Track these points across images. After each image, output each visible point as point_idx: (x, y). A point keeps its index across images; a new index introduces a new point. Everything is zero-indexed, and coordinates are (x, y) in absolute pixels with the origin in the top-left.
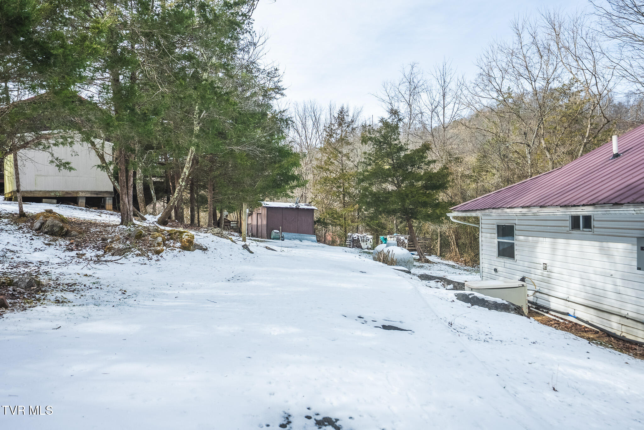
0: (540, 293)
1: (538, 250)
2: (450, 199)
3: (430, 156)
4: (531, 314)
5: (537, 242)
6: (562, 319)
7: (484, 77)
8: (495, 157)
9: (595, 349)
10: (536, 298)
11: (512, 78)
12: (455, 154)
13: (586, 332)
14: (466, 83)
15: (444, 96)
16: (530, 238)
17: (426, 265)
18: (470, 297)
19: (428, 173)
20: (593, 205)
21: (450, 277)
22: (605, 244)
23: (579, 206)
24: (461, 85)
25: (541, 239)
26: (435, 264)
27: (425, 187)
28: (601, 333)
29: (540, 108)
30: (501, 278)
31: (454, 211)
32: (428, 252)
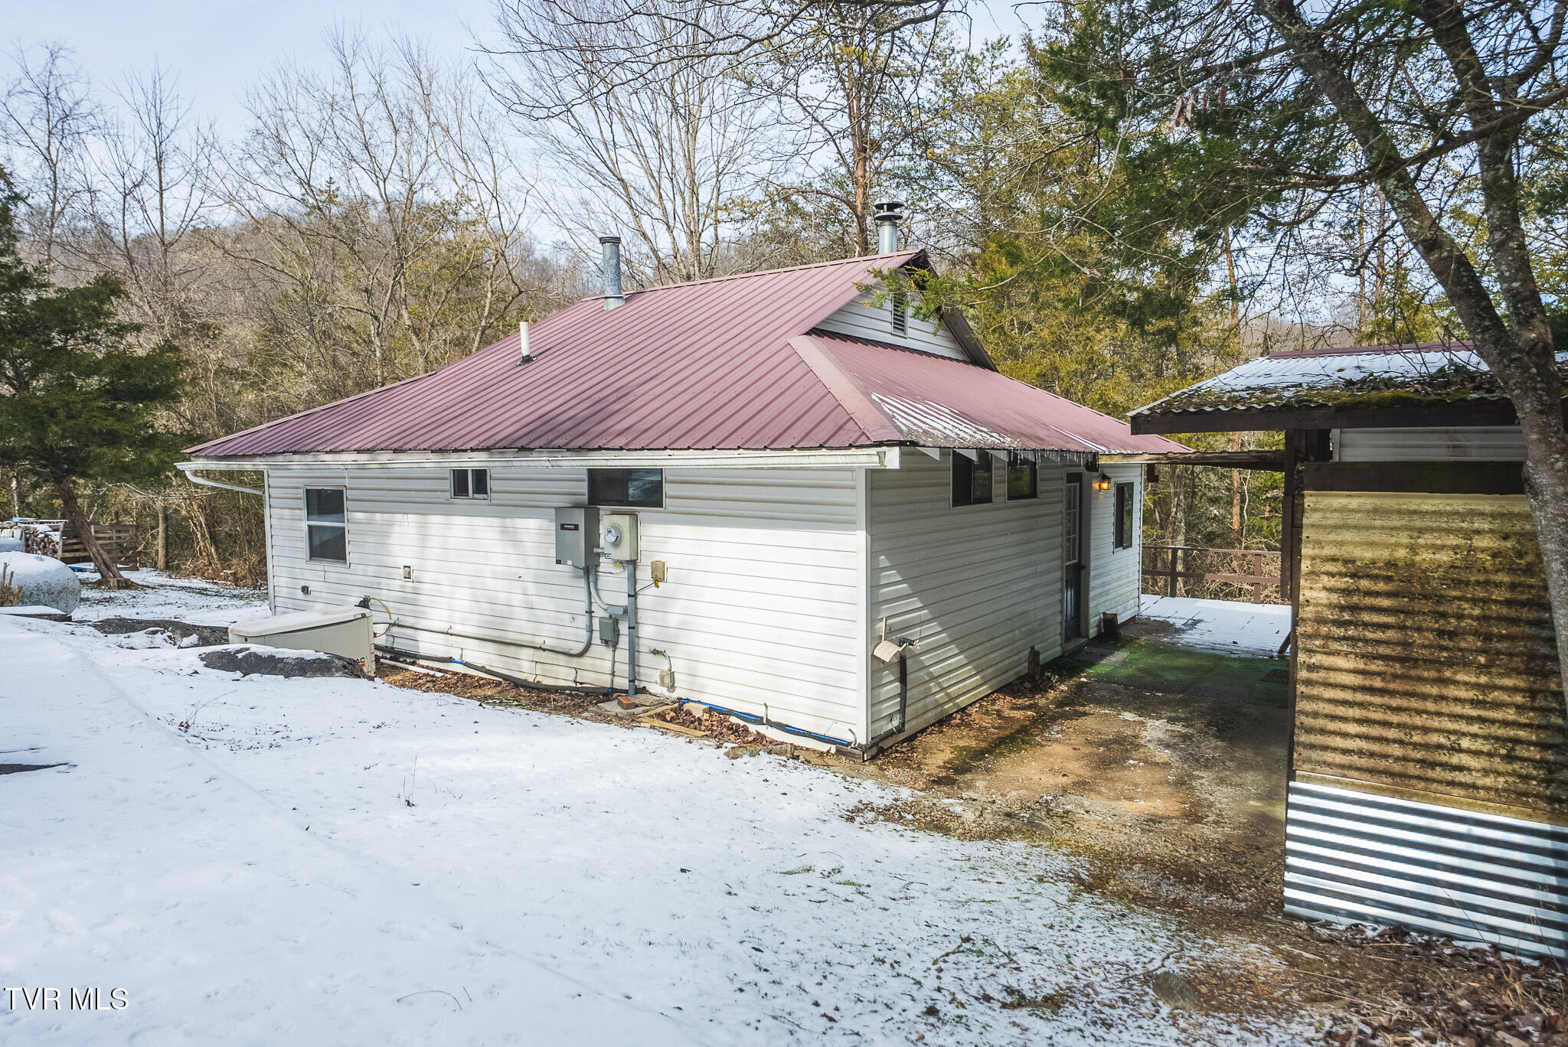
0: (399, 626)
1: (394, 539)
2: (187, 426)
3: (122, 312)
4: (382, 671)
5: (391, 524)
6: (440, 671)
7: (267, 142)
8: (300, 333)
9: (491, 714)
10: (391, 639)
11: (333, 159)
12: (199, 315)
13: (480, 686)
14: (221, 143)
15: (159, 160)
16: (378, 516)
17: (123, 594)
18: (240, 656)
19: (118, 357)
20: (488, 449)
21: (191, 618)
22: (509, 522)
23: (465, 451)
24: (208, 144)
25: (398, 517)
26: (149, 591)
27: (111, 393)
28: (504, 684)
29: (397, 240)
30: (318, 606)
31: (197, 456)
32: (128, 560)
